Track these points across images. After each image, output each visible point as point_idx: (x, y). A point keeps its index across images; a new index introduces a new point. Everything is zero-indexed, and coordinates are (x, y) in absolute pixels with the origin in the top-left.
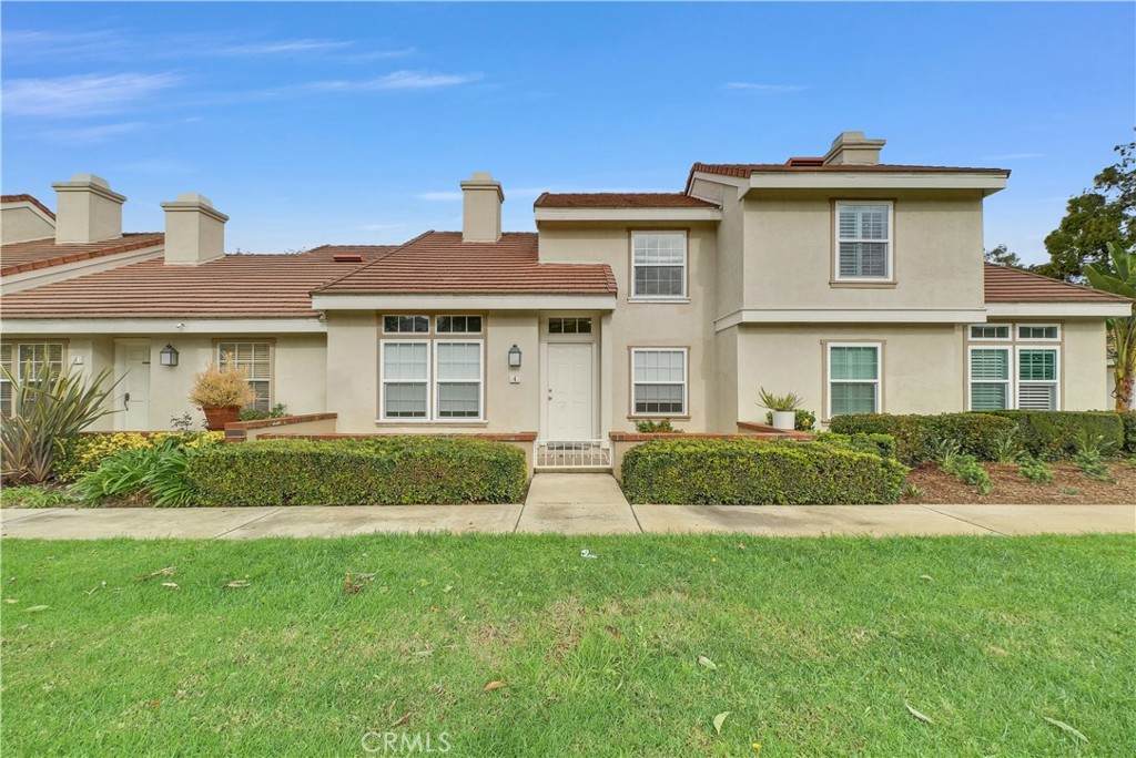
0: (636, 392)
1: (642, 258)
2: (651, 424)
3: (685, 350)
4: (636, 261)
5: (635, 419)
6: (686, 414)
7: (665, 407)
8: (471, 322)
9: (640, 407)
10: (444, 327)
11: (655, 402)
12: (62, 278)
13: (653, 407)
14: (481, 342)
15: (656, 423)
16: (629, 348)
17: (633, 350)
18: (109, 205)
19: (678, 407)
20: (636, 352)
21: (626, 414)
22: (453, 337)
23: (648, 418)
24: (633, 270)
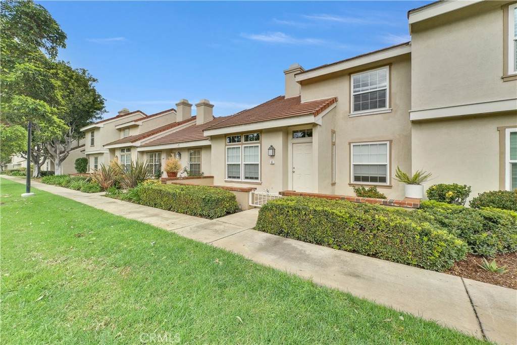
0: (355, 170)
1: (357, 89)
2: (363, 189)
3: (388, 143)
4: (354, 92)
5: (353, 185)
6: (388, 184)
7: (374, 179)
8: (256, 136)
9: (357, 178)
10: (247, 139)
11: (368, 175)
12: (171, 133)
13: (365, 179)
14: (259, 145)
15: (367, 189)
16: (350, 144)
17: (352, 145)
18: (188, 108)
19: (383, 179)
20: (354, 146)
21: (348, 182)
22: (250, 144)
23: (362, 185)
24: (352, 96)
